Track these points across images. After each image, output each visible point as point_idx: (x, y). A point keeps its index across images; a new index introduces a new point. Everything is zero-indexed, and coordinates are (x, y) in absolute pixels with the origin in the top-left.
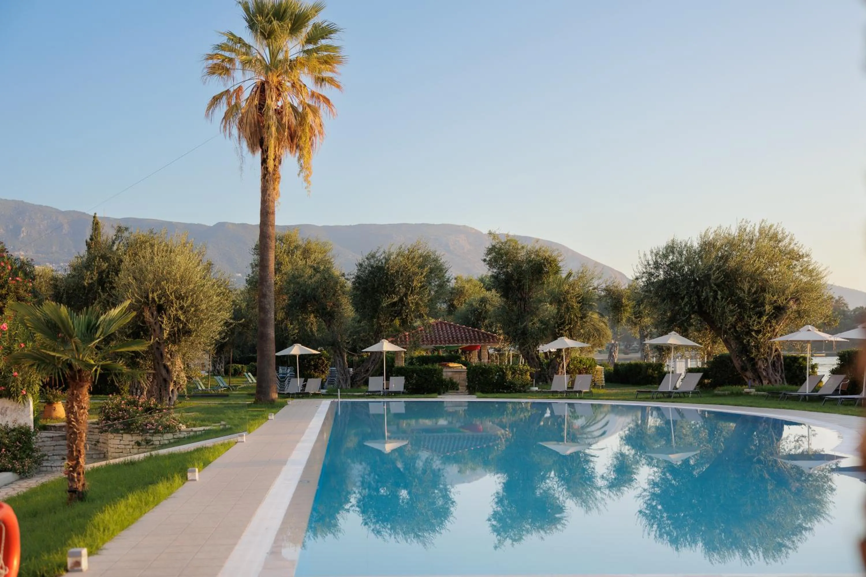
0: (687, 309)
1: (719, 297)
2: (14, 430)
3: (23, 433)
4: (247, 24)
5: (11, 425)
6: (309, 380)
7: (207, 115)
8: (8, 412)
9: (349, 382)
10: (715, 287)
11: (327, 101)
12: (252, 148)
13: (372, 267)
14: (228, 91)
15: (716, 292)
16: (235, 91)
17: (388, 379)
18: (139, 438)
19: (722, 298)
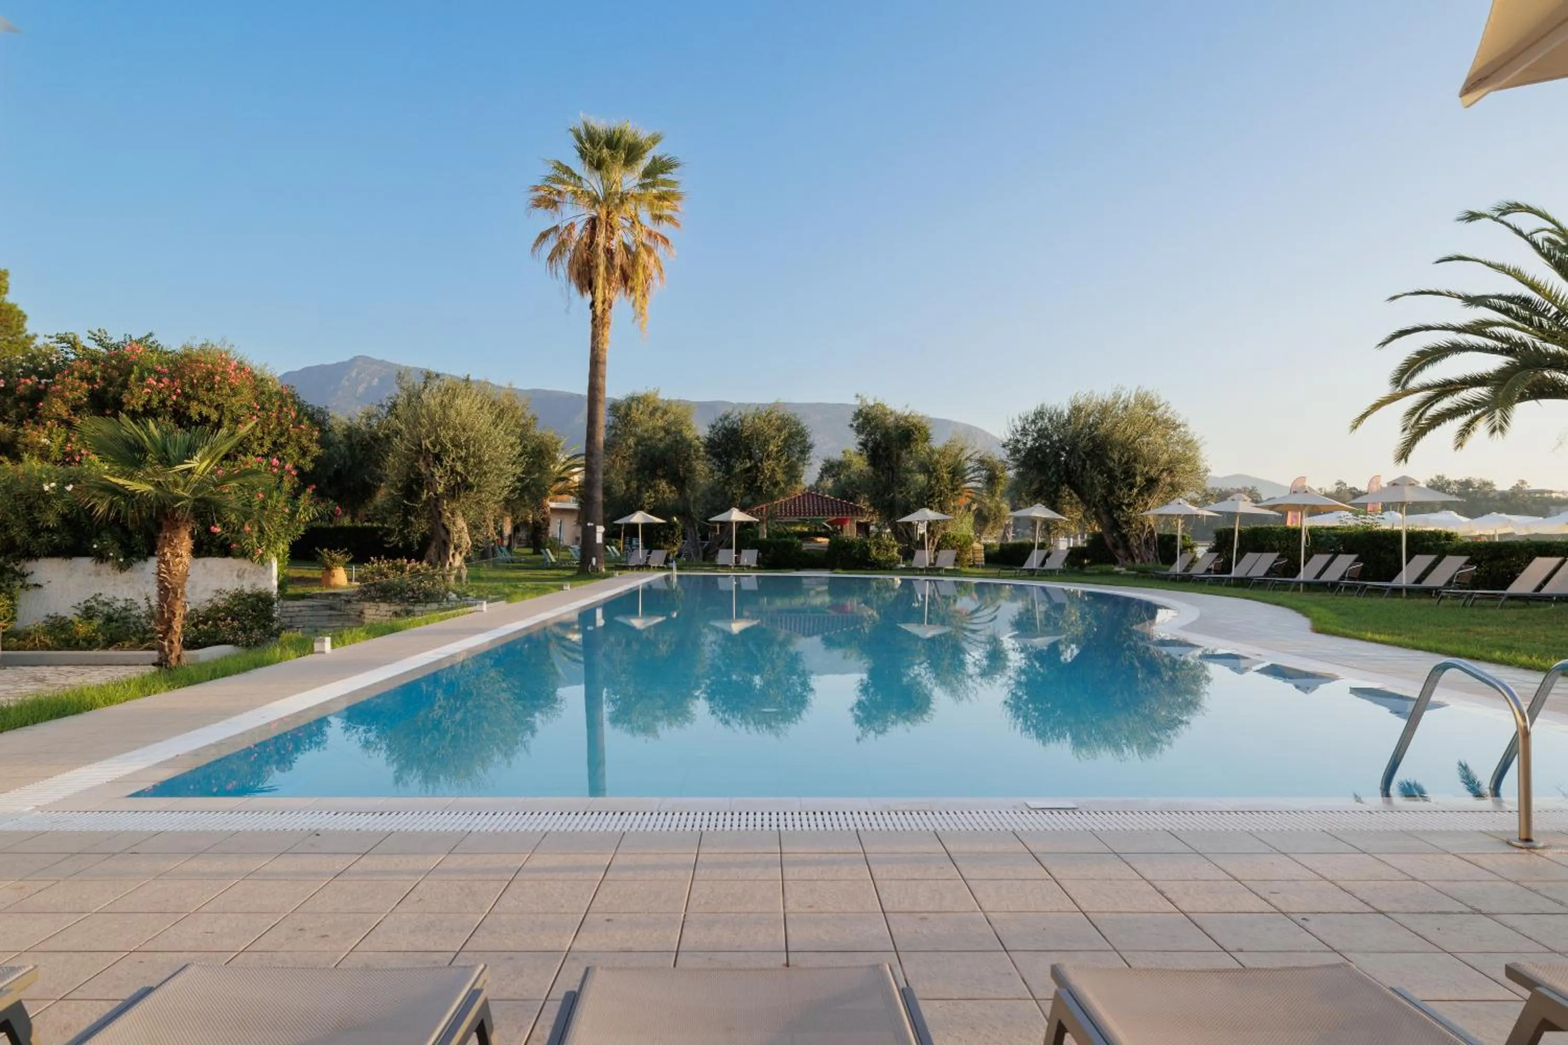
0: (1054, 480)
1: (1088, 466)
2: (249, 596)
3: (261, 600)
4: (578, 154)
5: (248, 590)
6: (654, 551)
7: (533, 250)
8: (246, 575)
9: (701, 554)
10: (1084, 456)
11: (666, 241)
12: (581, 289)
13: (725, 429)
14: (556, 228)
15: (1084, 461)
16: (566, 228)
17: (738, 552)
18: (398, 608)
19: (1091, 467)
